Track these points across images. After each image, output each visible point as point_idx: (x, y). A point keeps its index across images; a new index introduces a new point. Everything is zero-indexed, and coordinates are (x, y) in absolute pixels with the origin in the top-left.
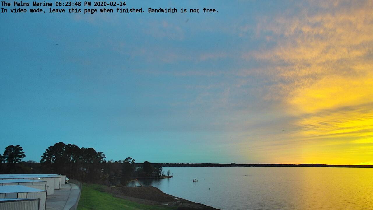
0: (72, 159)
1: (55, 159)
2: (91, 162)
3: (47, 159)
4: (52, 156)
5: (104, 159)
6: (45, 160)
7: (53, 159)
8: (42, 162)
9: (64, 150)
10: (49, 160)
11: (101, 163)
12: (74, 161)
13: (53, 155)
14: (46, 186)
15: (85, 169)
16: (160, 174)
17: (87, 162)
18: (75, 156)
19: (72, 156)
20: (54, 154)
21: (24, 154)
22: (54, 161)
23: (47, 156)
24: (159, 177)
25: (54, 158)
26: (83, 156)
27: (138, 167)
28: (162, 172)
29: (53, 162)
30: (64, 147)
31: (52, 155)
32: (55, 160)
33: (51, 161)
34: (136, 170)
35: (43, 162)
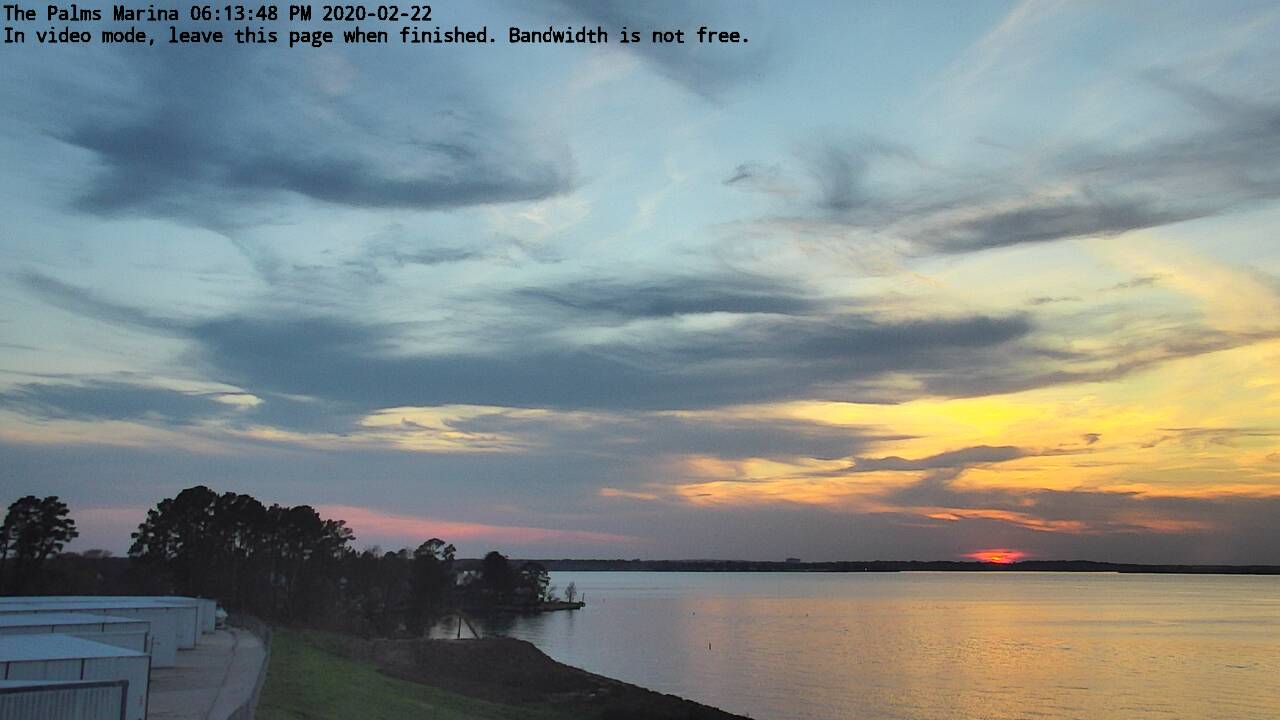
0: (238, 544)
1: (179, 545)
2: (305, 555)
3: (153, 544)
4: (170, 536)
5: (348, 544)
6: (146, 548)
7: (173, 543)
8: (134, 554)
9: (212, 514)
10: (160, 546)
11: (337, 558)
12: (244, 551)
13: (174, 532)
14: (149, 638)
15: (284, 580)
16: (540, 596)
17: (291, 556)
18: (251, 534)
19: (240, 534)
20: (177, 526)
21: (74, 528)
22: (176, 551)
23: (151, 535)
24: (537, 607)
25: (177, 540)
26: (277, 534)
27: (466, 573)
28: (548, 588)
29: (175, 555)
30: (212, 505)
31: (169, 532)
32: (181, 547)
33: (166, 552)
34: (458, 583)
35: (139, 555)
